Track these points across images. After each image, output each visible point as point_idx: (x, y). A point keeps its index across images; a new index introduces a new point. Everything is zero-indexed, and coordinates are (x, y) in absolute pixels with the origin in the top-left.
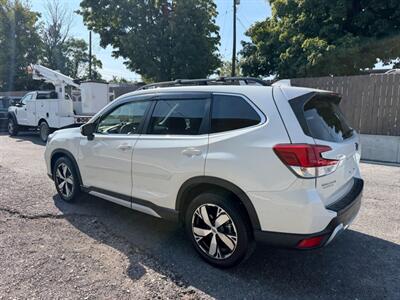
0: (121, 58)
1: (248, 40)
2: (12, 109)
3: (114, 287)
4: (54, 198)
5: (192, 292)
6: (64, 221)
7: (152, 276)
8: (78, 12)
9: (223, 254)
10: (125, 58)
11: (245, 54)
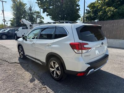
0: (49, 16)
1: (88, 9)
2: (16, 32)
3: (24, 84)
4: (19, 58)
5: (45, 87)
6: (19, 64)
7: (37, 82)
8: (36, 3)
9: (57, 76)
10: (50, 16)
11: (87, 14)
